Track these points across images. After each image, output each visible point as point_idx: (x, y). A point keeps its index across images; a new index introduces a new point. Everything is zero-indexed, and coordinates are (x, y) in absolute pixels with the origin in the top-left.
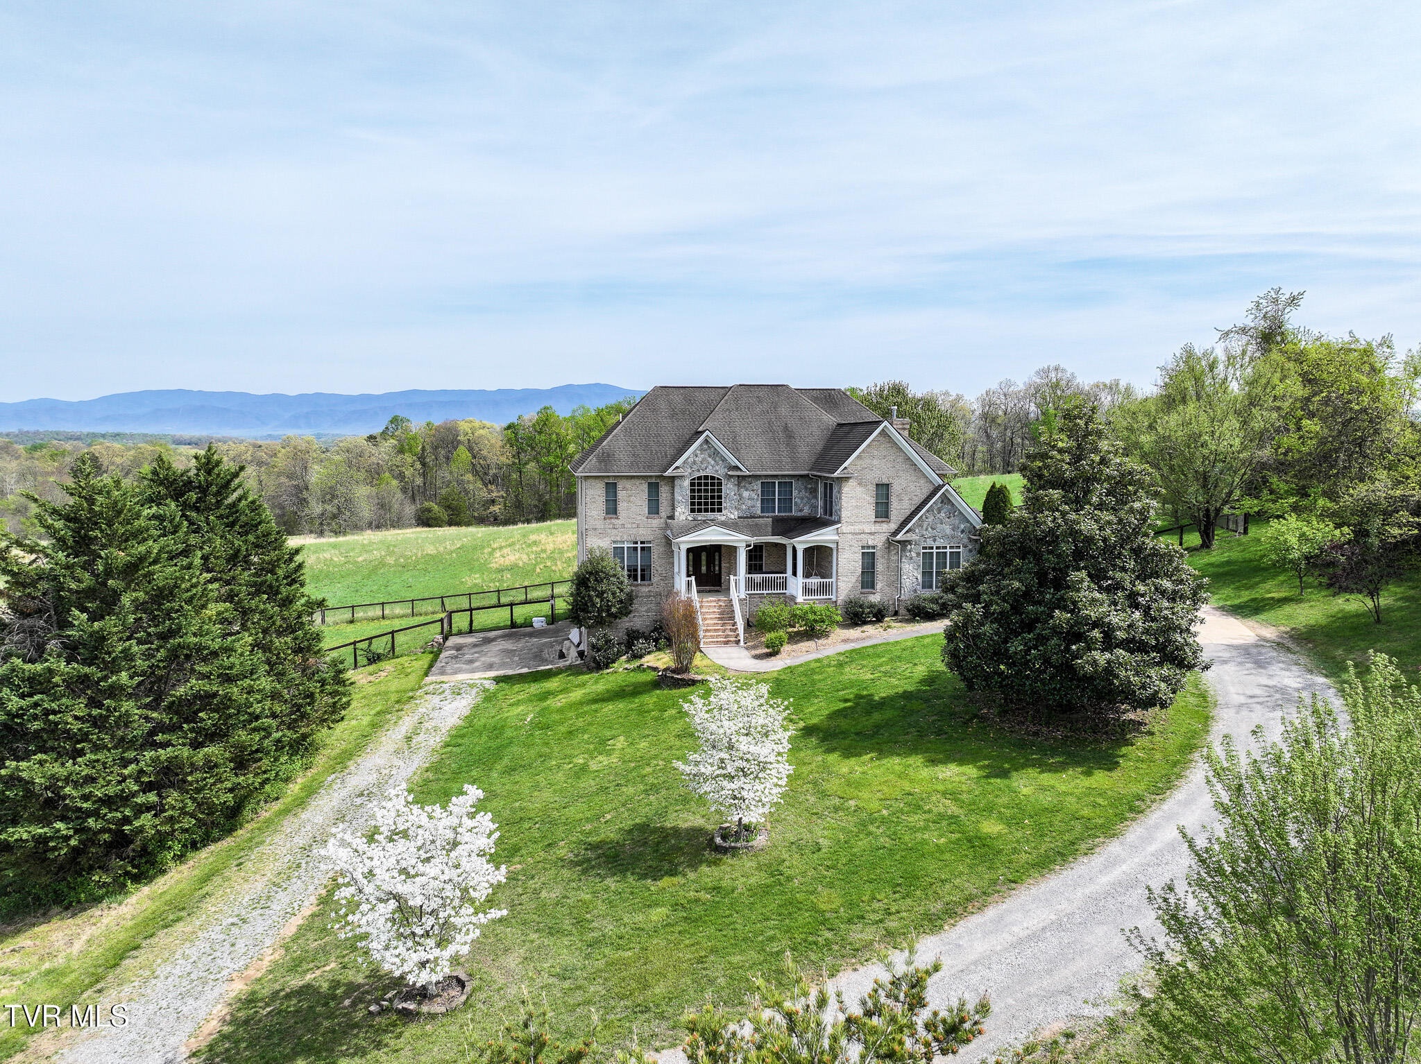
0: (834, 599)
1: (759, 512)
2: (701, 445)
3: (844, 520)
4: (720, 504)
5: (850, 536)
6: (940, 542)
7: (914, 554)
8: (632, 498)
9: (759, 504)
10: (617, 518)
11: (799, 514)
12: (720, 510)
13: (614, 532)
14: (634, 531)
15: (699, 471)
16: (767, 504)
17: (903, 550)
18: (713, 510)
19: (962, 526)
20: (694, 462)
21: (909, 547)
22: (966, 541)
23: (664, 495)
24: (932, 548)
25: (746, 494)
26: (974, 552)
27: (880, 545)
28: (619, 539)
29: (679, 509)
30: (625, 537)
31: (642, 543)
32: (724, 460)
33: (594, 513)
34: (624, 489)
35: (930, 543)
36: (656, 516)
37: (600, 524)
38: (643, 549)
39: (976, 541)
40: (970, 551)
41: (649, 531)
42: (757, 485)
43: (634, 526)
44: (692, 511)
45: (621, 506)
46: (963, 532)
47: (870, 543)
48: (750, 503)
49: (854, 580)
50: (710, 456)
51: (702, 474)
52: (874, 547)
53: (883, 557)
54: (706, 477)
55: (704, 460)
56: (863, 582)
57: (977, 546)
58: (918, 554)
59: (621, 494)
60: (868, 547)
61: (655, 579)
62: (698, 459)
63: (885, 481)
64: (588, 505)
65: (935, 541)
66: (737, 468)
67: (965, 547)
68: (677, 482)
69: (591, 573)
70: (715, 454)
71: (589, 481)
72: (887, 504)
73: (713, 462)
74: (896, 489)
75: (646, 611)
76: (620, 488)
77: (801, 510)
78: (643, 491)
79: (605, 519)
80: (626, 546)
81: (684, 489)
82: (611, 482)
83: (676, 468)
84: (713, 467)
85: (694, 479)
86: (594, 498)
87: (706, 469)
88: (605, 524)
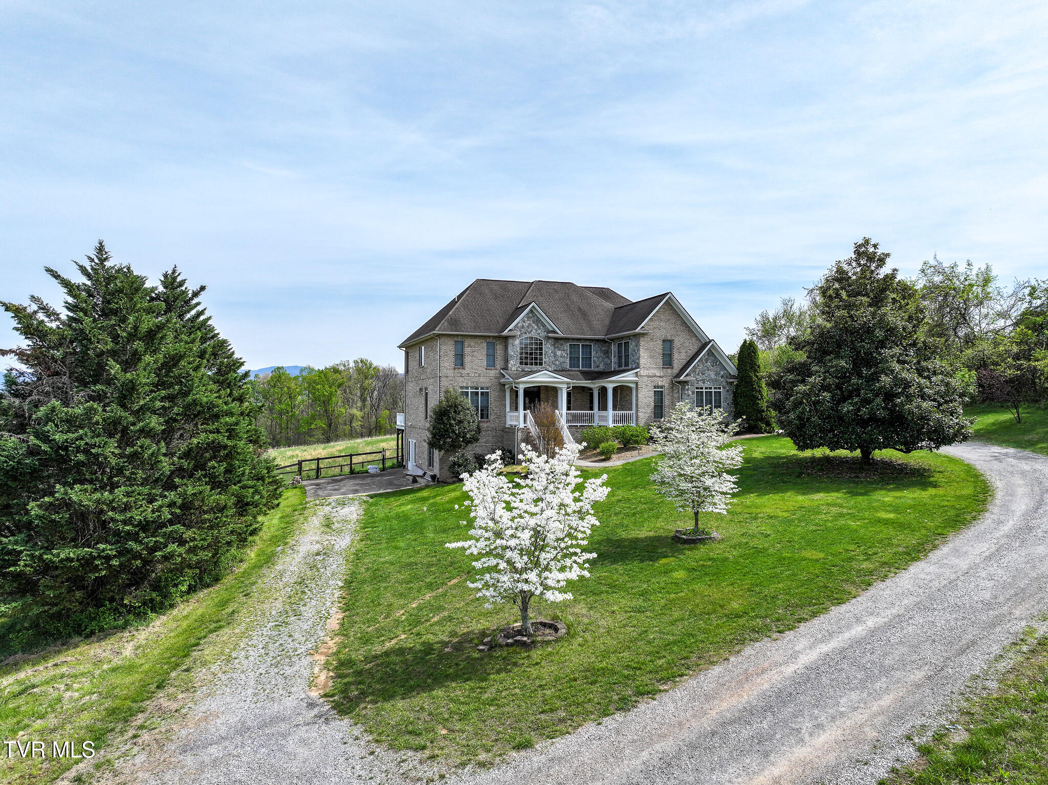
1: (568, 367)
2: (527, 314)
3: (642, 365)
4: (541, 359)
5: (646, 378)
6: (708, 384)
7: (690, 393)
8: (475, 354)
9: (568, 361)
10: (464, 369)
11: (597, 369)
12: (541, 364)
13: (461, 379)
14: (476, 379)
15: (526, 333)
16: (574, 361)
17: (683, 389)
18: (536, 364)
19: (722, 373)
20: (522, 327)
21: (687, 387)
22: (724, 383)
23: (499, 352)
24: (702, 388)
25: (559, 353)
26: (730, 392)
27: (667, 385)
28: (465, 385)
29: (511, 362)
30: (470, 384)
31: (482, 388)
32: (544, 326)
33: (446, 364)
34: (469, 346)
35: (701, 384)
36: (493, 368)
37: (450, 373)
38: (482, 393)
39: (731, 383)
40: (728, 391)
41: (488, 380)
42: (567, 346)
43: (477, 375)
44: (521, 363)
45: (467, 359)
46: (722, 377)
47: (660, 384)
48: (562, 360)
49: (649, 411)
50: (534, 322)
51: (528, 335)
52: (662, 387)
53: (669, 395)
54: (531, 339)
55: (530, 325)
56: (655, 414)
57: (733, 388)
58: (693, 393)
59: (467, 350)
60: (658, 387)
61: (491, 417)
62: (526, 324)
63: (669, 338)
64: (442, 358)
65: (704, 383)
66: (554, 332)
67: (724, 388)
68: (510, 341)
70: (538, 321)
71: (443, 339)
72: (670, 355)
73: (536, 327)
74: (677, 343)
75: (485, 442)
76: (466, 344)
77: (598, 367)
78: (483, 348)
79: (454, 369)
80: (470, 390)
81: (515, 347)
82: (460, 339)
83: (510, 330)
84: (536, 330)
85: (522, 339)
86: (446, 352)
87: (531, 332)
88: (454, 373)
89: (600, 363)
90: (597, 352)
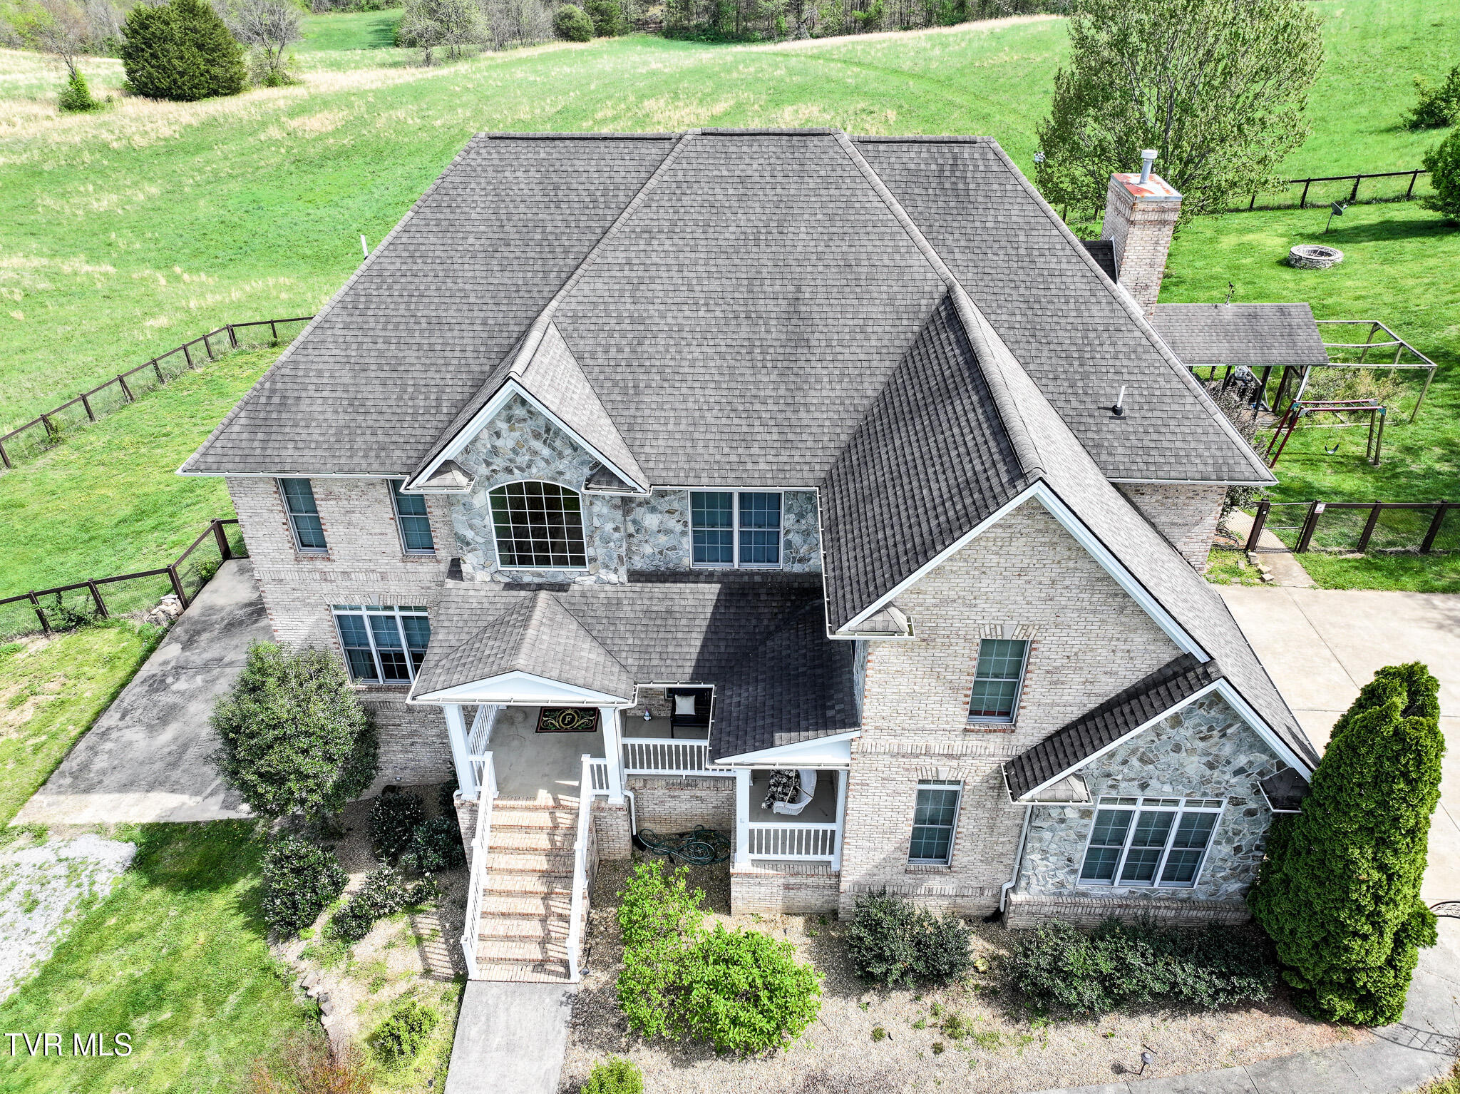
0: (835, 867)
1: (687, 563)
2: (508, 407)
4: (579, 548)
6: (1160, 793)
7: (1071, 814)
8: (355, 517)
9: (687, 543)
10: (329, 558)
11: (797, 568)
12: (578, 562)
13: (326, 587)
14: (378, 587)
15: (510, 470)
16: (709, 544)
18: (561, 561)
19: (1242, 760)
20: (495, 451)
21: (1058, 805)
22: (1244, 792)
23: (437, 512)
25: (651, 520)
26: (1261, 819)
27: (974, 780)
28: (342, 601)
29: (471, 557)
30: (358, 598)
31: (403, 609)
32: (577, 446)
33: (267, 547)
34: (330, 495)
35: (1127, 790)
36: (425, 558)
37: (287, 571)
38: (406, 620)
40: (1250, 816)
41: (414, 589)
42: (682, 501)
43: (373, 576)
44: (508, 559)
45: (332, 534)
46: (1240, 771)
47: (947, 774)
48: (662, 541)
50: (537, 436)
51: (518, 478)
52: (955, 783)
53: (980, 807)
54: (533, 487)
55: (519, 444)
56: (914, 850)
58: (1086, 814)
59: (327, 508)
60: (940, 782)
62: (506, 443)
63: (1013, 634)
65: (1144, 786)
67: (1237, 806)
68: (456, 497)
70: (550, 432)
72: (1010, 687)
73: (546, 452)
74: (1046, 655)
76: (318, 490)
77: (802, 561)
78: (380, 502)
79: (298, 560)
80: (364, 613)
81: (475, 514)
83: (445, 465)
84: (549, 463)
85: (501, 490)
86: (257, 515)
87: (529, 467)
88: (300, 571)
89: (811, 551)
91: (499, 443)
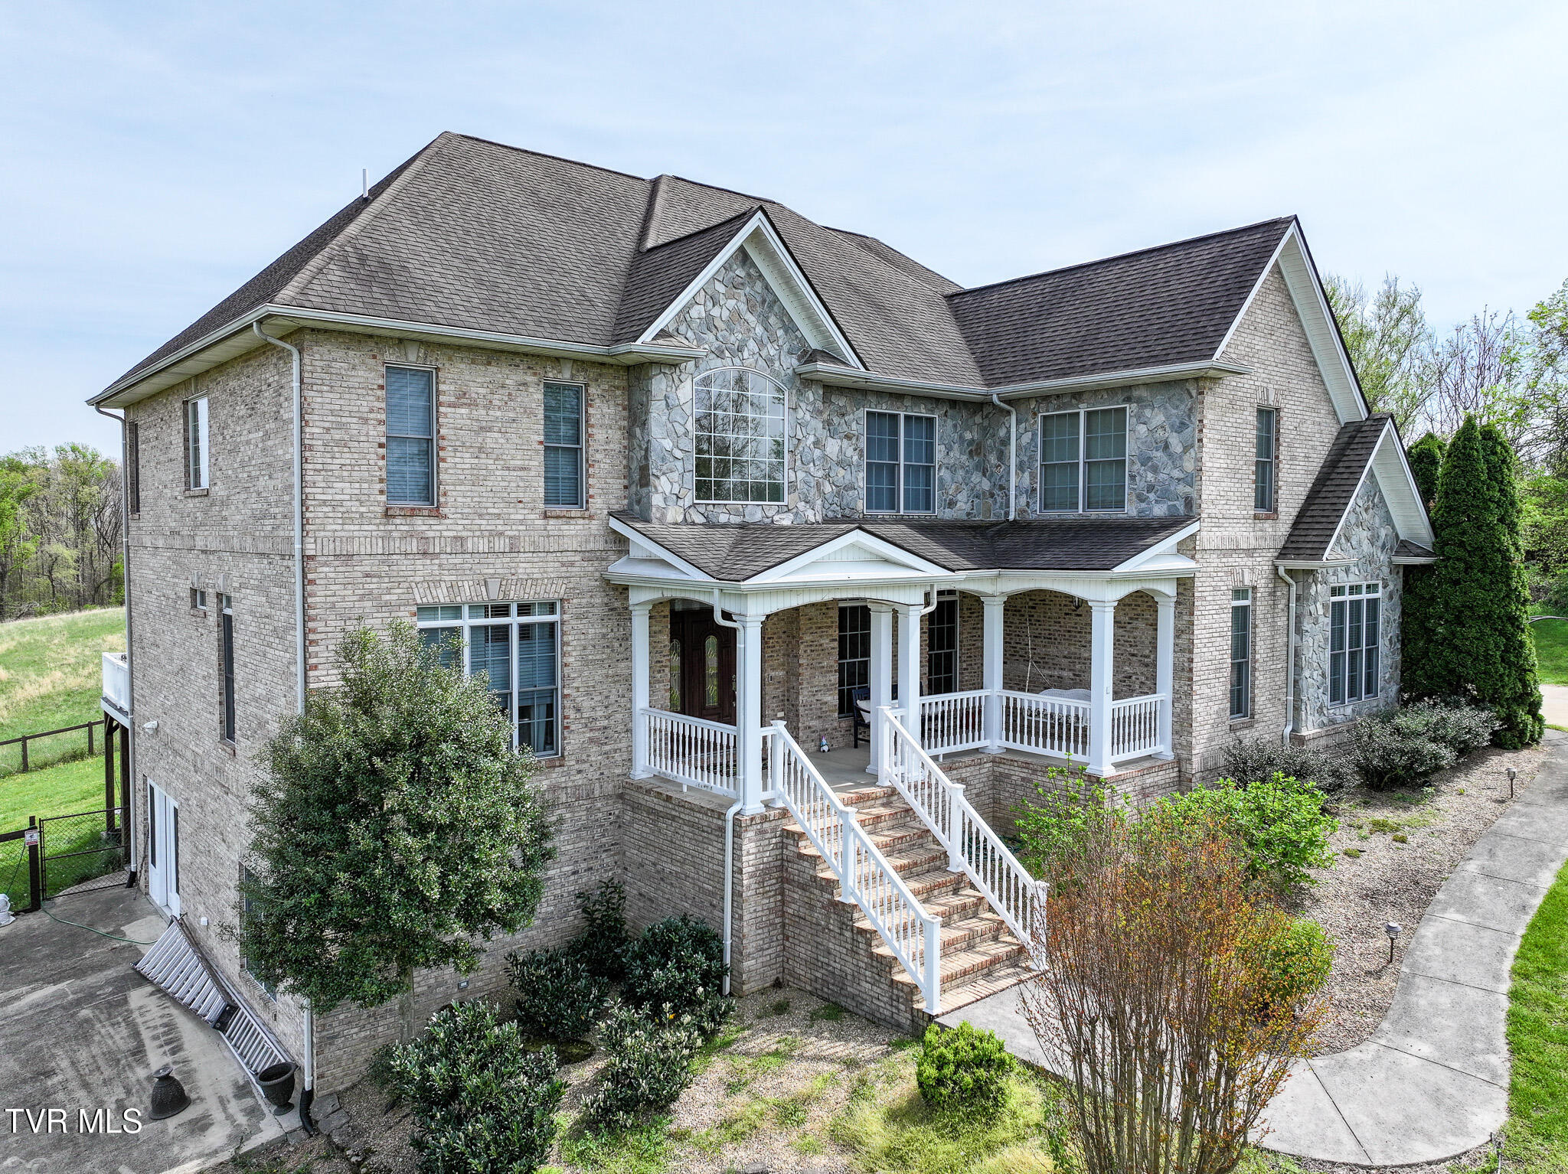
1: (861, 505)
3: (1207, 509)
5: (1214, 560)
6: (1355, 576)
7: (1320, 609)
8: (492, 439)
10: (437, 514)
11: (949, 515)
12: (776, 493)
13: (424, 568)
14: (498, 566)
15: (720, 353)
16: (881, 481)
17: (1302, 597)
19: (1383, 534)
20: (709, 323)
21: (1312, 589)
22: (1388, 570)
23: (599, 434)
24: (1344, 591)
25: (831, 447)
26: (1395, 599)
27: (1261, 584)
28: (442, 596)
29: (662, 485)
30: (466, 591)
31: (524, 609)
32: (790, 327)
33: (343, 490)
34: (462, 398)
35: (1339, 576)
36: (575, 511)
37: (361, 536)
38: (525, 631)
39: (1399, 569)
40: (1392, 596)
41: (553, 568)
42: (857, 421)
43: (501, 544)
44: (703, 490)
45: (453, 467)
46: (1383, 547)
47: (1247, 580)
48: (840, 476)
49: (1220, 690)
50: (752, 308)
51: (729, 363)
52: (1250, 593)
53: (1264, 620)
55: (736, 317)
56: (1233, 700)
57: (1400, 585)
58: (1326, 609)
59: (453, 421)
60: (1243, 592)
61: (573, 741)
62: (722, 315)
63: (1272, 400)
64: (317, 458)
65: (1347, 571)
66: (830, 355)
67: (1387, 586)
68: (659, 385)
69: (389, 748)
70: (766, 302)
71: (320, 356)
72: (1273, 469)
73: (759, 330)
74: (1288, 424)
76: (447, 389)
77: (951, 504)
78: (529, 413)
79: (387, 515)
80: (466, 622)
81: (676, 415)
82: (413, 357)
83: (663, 334)
84: (761, 344)
85: (706, 381)
86: (341, 426)
87: (740, 350)
88: (387, 537)
89: (958, 491)
90: (949, 449)
91: (715, 312)
